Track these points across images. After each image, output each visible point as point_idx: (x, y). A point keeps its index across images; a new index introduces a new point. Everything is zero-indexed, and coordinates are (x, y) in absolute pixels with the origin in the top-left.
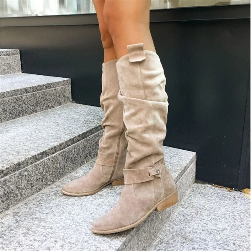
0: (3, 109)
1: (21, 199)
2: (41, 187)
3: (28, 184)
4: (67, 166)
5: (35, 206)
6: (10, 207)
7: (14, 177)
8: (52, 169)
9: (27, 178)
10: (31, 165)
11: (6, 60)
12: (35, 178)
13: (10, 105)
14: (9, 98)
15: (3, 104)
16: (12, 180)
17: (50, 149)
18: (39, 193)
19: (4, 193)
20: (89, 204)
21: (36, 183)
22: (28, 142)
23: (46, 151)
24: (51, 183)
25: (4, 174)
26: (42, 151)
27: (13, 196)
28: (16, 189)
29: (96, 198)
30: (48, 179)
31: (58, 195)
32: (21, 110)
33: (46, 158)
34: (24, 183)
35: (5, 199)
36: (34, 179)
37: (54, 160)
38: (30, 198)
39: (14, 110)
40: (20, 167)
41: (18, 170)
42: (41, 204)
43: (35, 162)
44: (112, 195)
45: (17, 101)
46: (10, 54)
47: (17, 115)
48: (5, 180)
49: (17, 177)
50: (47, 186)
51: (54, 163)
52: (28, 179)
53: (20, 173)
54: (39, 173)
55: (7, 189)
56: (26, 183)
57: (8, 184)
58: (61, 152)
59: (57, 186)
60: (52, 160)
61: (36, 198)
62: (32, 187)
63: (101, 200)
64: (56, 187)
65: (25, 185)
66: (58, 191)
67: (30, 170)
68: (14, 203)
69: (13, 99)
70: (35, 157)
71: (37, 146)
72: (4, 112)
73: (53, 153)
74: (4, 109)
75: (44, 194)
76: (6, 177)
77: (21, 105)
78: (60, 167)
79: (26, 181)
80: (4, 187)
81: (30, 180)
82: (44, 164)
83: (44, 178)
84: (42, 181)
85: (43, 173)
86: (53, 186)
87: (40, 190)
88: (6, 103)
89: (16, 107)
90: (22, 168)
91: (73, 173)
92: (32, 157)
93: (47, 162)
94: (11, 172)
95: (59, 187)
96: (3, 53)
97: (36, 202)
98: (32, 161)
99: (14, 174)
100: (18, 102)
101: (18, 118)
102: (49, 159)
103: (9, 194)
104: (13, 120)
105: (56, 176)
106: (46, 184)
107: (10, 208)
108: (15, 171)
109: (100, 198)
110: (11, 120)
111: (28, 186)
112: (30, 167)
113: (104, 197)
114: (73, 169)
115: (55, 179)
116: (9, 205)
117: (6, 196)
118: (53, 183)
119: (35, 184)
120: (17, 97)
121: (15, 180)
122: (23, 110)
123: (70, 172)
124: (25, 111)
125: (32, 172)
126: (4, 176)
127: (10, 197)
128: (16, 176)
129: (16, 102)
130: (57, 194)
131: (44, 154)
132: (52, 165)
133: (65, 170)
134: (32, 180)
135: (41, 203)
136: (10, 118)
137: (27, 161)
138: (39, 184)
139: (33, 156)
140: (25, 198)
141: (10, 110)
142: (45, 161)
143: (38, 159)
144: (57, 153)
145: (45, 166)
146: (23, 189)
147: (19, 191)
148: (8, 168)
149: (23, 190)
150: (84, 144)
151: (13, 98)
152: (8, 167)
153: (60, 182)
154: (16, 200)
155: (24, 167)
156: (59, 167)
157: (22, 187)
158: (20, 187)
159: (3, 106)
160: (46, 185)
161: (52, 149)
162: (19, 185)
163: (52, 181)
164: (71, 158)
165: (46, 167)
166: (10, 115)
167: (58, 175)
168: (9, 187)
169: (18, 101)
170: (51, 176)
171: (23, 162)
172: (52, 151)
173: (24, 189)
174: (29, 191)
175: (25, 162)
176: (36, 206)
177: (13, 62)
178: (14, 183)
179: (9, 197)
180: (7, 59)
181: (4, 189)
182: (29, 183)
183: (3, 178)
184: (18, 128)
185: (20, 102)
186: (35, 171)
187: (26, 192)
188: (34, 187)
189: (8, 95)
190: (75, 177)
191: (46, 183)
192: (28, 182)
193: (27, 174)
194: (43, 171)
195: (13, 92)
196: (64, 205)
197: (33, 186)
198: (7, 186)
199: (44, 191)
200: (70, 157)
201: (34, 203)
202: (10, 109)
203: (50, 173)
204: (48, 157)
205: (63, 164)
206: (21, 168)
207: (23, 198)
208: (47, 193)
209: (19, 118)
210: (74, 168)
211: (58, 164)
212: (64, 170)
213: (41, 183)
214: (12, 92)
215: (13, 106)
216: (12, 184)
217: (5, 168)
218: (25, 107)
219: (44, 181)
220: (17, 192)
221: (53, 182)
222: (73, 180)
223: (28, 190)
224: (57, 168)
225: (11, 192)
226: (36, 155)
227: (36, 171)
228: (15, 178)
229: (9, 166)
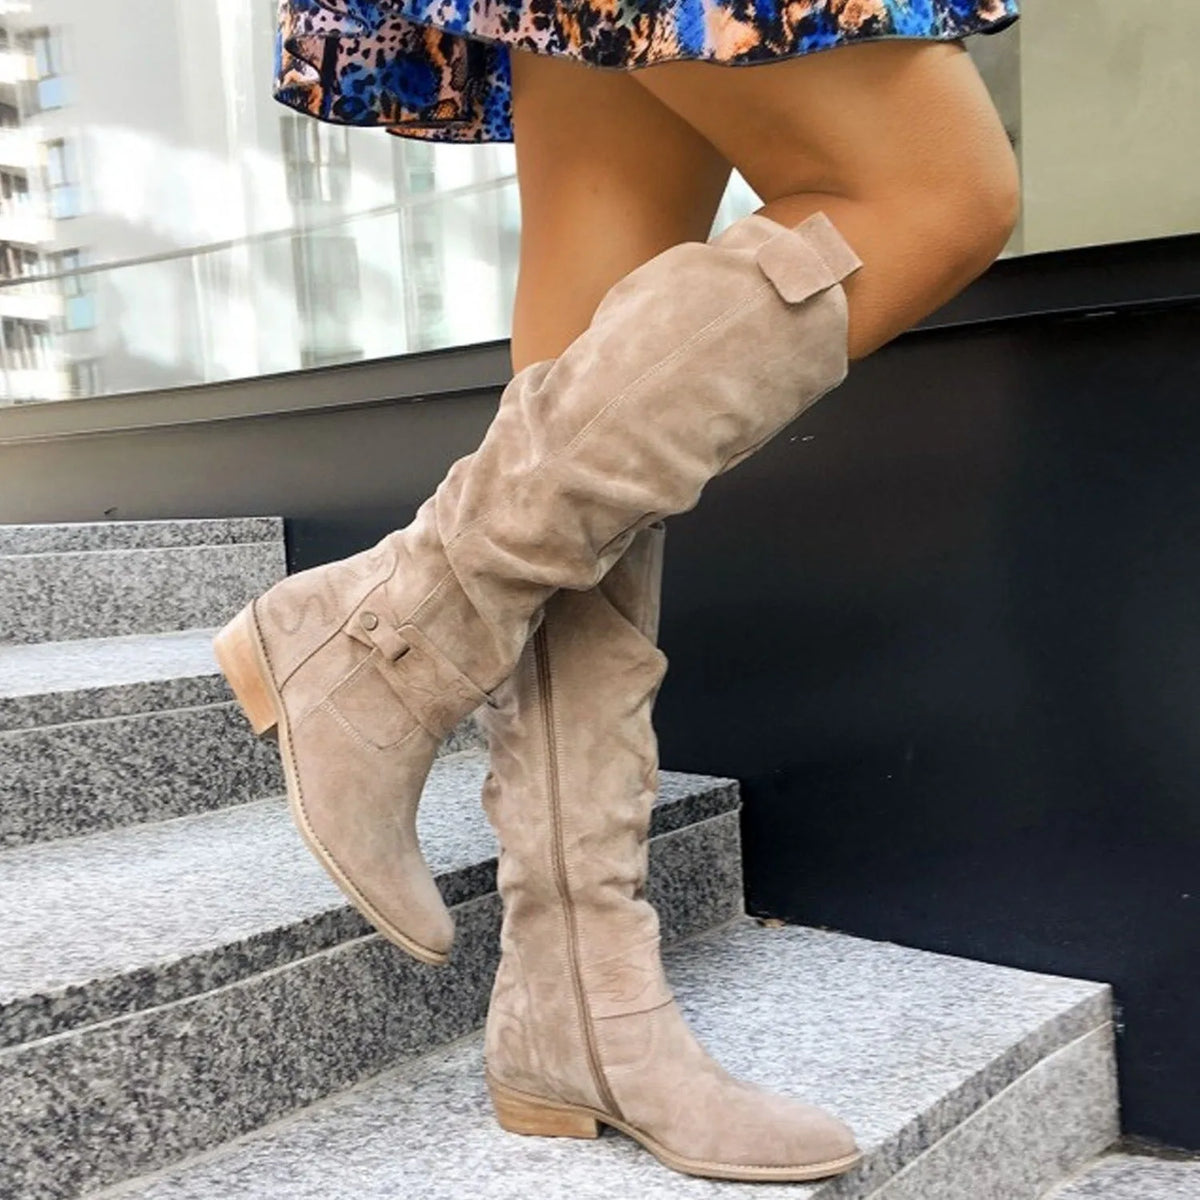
0: (155, 760)
1: (156, 1154)
2: (263, 1107)
3: (199, 1082)
4: (399, 1020)
5: (219, 1189)
6: (86, 1187)
7: (116, 1037)
8: (318, 1023)
9: (192, 1049)
10: (215, 992)
11: (224, 560)
12: (236, 1058)
13: (199, 740)
14: (194, 709)
15: (156, 735)
16: (100, 1053)
17: (312, 923)
18: (251, 1135)
19: (52, 1111)
20: (467, 1192)
21: (239, 1085)
22: (231, 893)
23: (290, 930)
24: (315, 1093)
25: (57, 1019)
26: (271, 927)
27: (102, 1134)
28: (123, 1100)
29: (512, 1169)
30: (299, 1072)
31: (329, 1149)
32: (247, 770)
33: (293, 964)
34: (175, 1076)
35: (54, 1146)
36: (228, 1059)
37: (329, 980)
38: (205, 1157)
39: (216, 767)
40: (151, 993)
41: (138, 1008)
42: (245, 1185)
43: (239, 977)
44: (595, 1157)
45: (228, 729)
46: (242, 535)
47: (228, 791)
48: (60, 1047)
49: (133, 1039)
50: (293, 1105)
51: (328, 994)
52: (201, 1059)
53: (153, 1023)
54: (257, 1036)
55: (70, 1097)
56: (185, 1076)
57: (75, 1071)
58: (368, 946)
59: (337, 1111)
60: (321, 976)
61: (231, 1158)
62: (219, 1100)
63: (530, 1176)
64: (333, 1113)
65: (177, 1087)
66: (334, 1133)
67: (213, 1015)
68: (108, 1166)
69: (212, 714)
70: (234, 950)
71: (257, 910)
72: (160, 773)
73: (327, 944)
74: (161, 761)
75: (271, 1140)
76: (67, 1034)
77: (245, 743)
78: (362, 1017)
79: (188, 1068)
80: (53, 1080)
81: (211, 1064)
82: (283, 990)
83: (280, 1066)
84: (269, 1077)
85: (274, 1038)
86: (323, 1109)
87: (259, 1120)
88: (176, 734)
89: (222, 754)
90: (167, 1000)
91: (434, 1061)
92: (222, 952)
93: (298, 982)
94: (96, 1010)
95: (345, 1114)
96: (211, 530)
97: (227, 1175)
98: (222, 969)
99: (118, 1026)
100: (236, 730)
101: (233, 804)
102: (305, 973)
103: (81, 1121)
104: (207, 813)
105: (338, 1061)
106: (286, 1097)
107: (82, 1193)
108: (123, 1009)
109: (530, 1169)
110: (197, 809)
111: (197, 1095)
112: (210, 1000)
113: (548, 1164)
114: (432, 1040)
115: (332, 1075)
116: (76, 1175)
117: (63, 1126)
118: (323, 1097)
119: (234, 1086)
120: (232, 708)
121: (122, 1052)
122: (253, 770)
123: (418, 1053)
124: (265, 777)
125: (218, 1027)
126: (55, 1025)
127: (90, 1134)
128: (125, 1034)
129: (224, 732)
130: (329, 1145)
131: (282, 945)
132: (319, 1004)
133: (389, 1038)
134: (219, 1067)
135: (249, 1177)
136: (193, 804)
137: (198, 965)
138: (252, 1092)
139: (227, 948)
140: (178, 1151)
141: (193, 764)
142: (285, 981)
143: (252, 964)
144: (346, 946)
145: (287, 1006)
146: (163, 1104)
147: (140, 1111)
148: (81, 991)
149: (168, 1112)
150: (492, 916)
151: (214, 710)
152: (79, 984)
153: (357, 1092)
154: (123, 1156)
155: (179, 996)
156: (353, 1017)
157: (162, 1093)
158: (149, 1091)
159: (159, 744)
160: (288, 1103)
161: (320, 921)
162: (145, 1085)
163: (321, 1083)
164: (420, 978)
165: (290, 1010)
166: (197, 790)
167: (347, 1060)
168: (84, 1084)
169: (232, 725)
170: (314, 1058)
171: (173, 971)
172: (319, 933)
173: (173, 1107)
174: (205, 1118)
175: (184, 970)
176: (219, 1191)
177: (255, 571)
178: (112, 1066)
179: (83, 1138)
180: (229, 558)
181: (52, 1089)
182: (204, 1076)
183: (47, 1035)
184: (216, 843)
185: (243, 732)
186: (235, 1024)
187: (186, 1122)
188: (229, 1105)
189: (189, 695)
190: (435, 1074)
191: (287, 1092)
192: (199, 1071)
193: (192, 1033)
194: (275, 1027)
195: (214, 681)
196: (346, 1189)
197: (226, 1096)
198: (73, 1078)
199: (277, 1127)
200: (415, 976)
201: (216, 1178)
202: (195, 759)
203: (311, 1040)
204: (298, 962)
205: (376, 1004)
206: (157, 1000)
207: (167, 1154)
208: (287, 1140)
209: (234, 807)
210: (441, 1035)
211: (351, 1003)
212: (380, 1036)
213: (262, 1086)
214: (207, 686)
215: (210, 750)
216: (100, 1075)
217: (64, 987)
218: (264, 754)
219: (277, 1077)
220: (130, 1115)
221: (325, 1091)
222: (422, 1086)
223: (197, 1111)
224: (344, 1020)
225: (91, 1112)
226: (239, 943)
227: (240, 1026)
228: (120, 1044)
229: (88, 981)
